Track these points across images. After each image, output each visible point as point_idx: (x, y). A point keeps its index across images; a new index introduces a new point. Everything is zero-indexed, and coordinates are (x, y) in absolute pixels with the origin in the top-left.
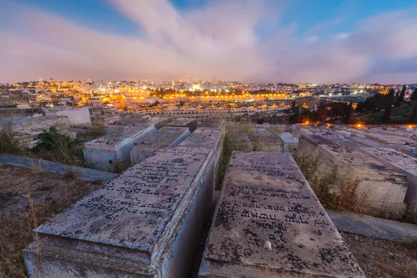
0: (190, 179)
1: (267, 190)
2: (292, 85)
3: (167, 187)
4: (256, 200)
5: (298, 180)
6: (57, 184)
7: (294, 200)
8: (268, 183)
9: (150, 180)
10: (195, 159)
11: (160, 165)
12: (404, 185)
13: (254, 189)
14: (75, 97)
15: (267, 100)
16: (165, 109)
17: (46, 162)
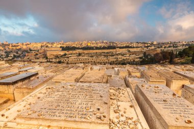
2: (144, 43)
15: (129, 51)
16: (70, 58)
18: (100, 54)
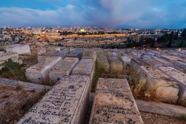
0: (77, 102)
1: (115, 108)
2: (128, 30)
3: (65, 109)
4: (110, 116)
5: (130, 100)
6: (12, 94)
7: (128, 116)
8: (116, 103)
9: (56, 104)
10: (80, 86)
11: (61, 91)
12: (178, 88)
13: (109, 107)
14: (23, 36)
15: (116, 37)
16: (68, 41)
17: (6, 80)
18: (93, 39)
